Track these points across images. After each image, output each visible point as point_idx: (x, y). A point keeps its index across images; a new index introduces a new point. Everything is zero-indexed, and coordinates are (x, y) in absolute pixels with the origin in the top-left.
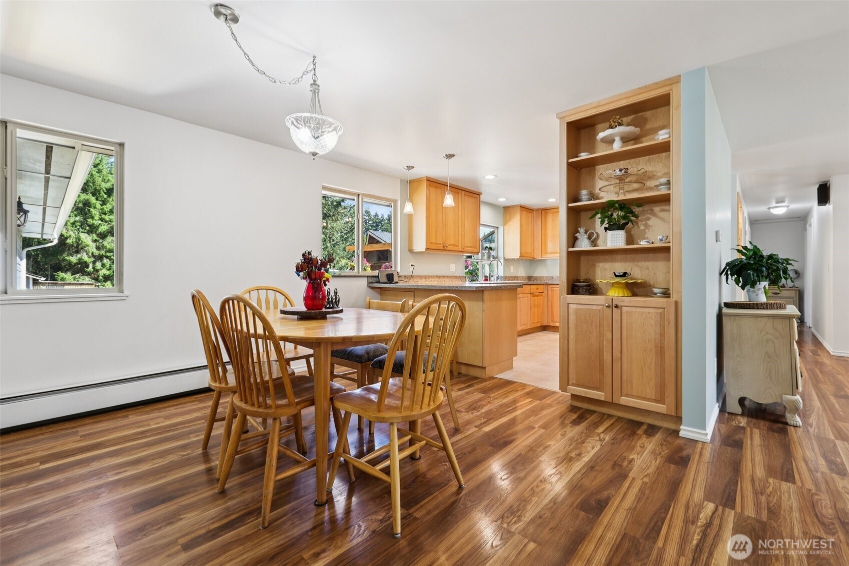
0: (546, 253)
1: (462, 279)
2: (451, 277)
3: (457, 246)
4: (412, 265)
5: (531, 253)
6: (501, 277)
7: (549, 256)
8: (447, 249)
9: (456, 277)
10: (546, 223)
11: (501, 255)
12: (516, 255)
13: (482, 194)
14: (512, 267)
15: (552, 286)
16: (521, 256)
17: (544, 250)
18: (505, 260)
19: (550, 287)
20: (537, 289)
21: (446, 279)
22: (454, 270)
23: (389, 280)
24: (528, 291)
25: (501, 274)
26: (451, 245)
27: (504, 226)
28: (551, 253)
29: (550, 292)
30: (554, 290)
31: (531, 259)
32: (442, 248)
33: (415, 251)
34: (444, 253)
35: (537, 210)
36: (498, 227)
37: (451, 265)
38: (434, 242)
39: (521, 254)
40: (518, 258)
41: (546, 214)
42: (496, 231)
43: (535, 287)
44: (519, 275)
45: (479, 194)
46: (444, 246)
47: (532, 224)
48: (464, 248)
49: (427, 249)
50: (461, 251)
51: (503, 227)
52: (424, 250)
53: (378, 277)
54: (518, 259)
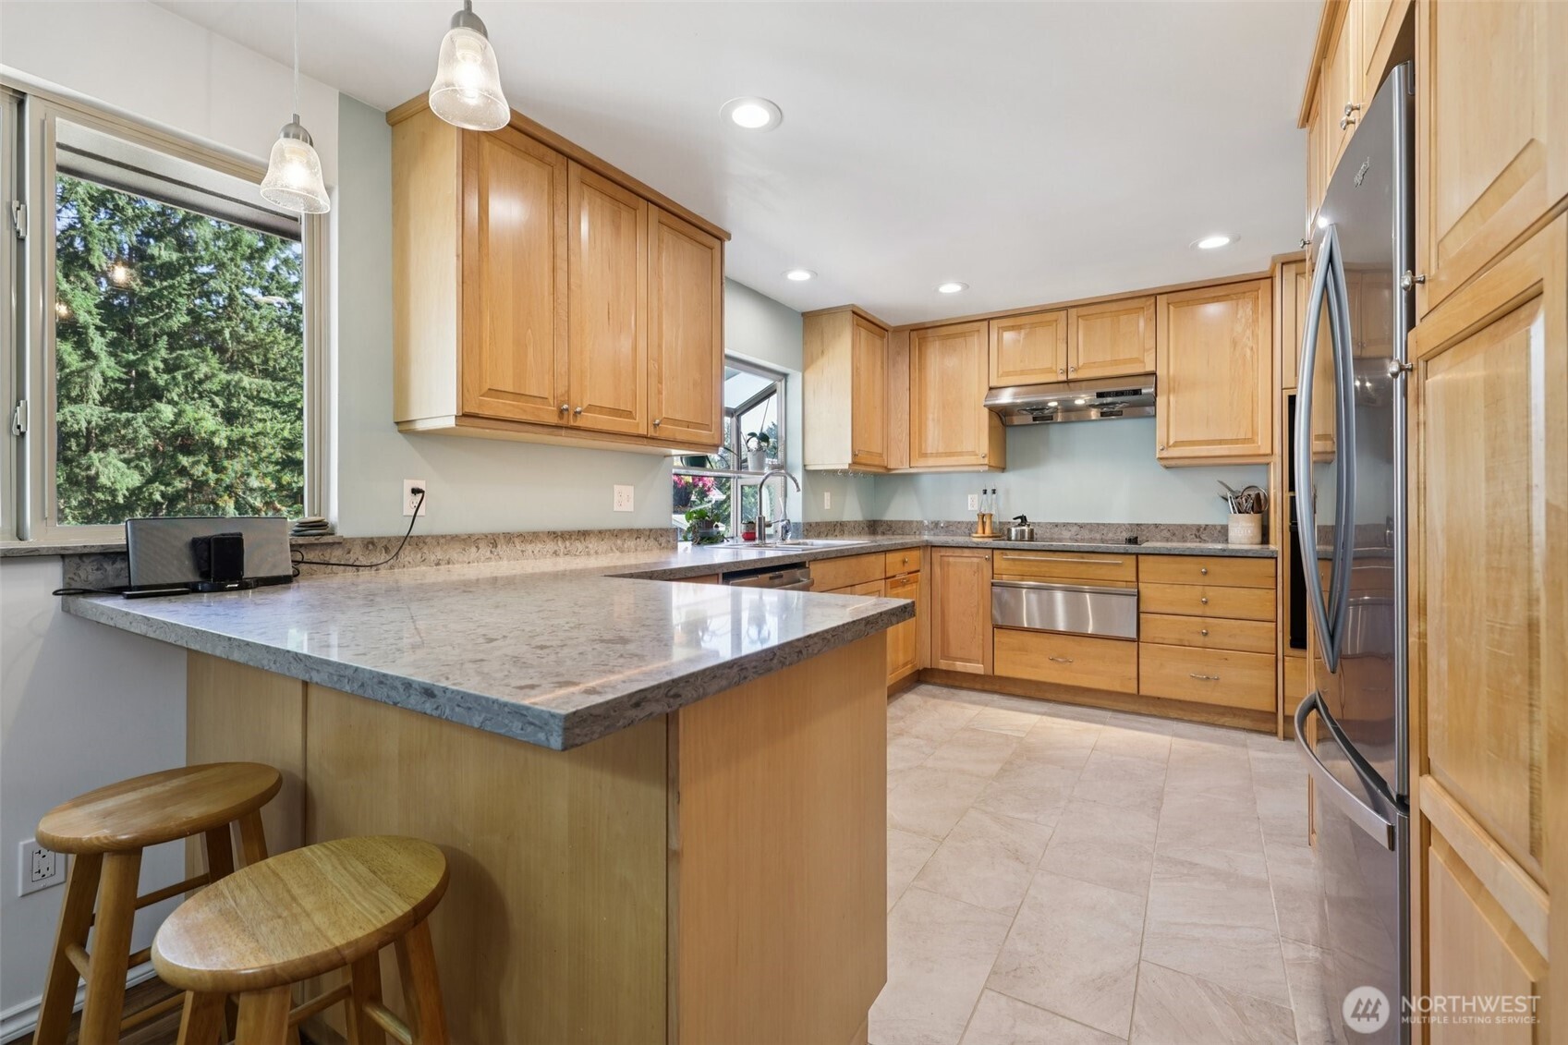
0: (924, 455)
1: (663, 540)
2: (616, 534)
3: (629, 414)
4: (415, 491)
5: (881, 455)
6: (796, 524)
7: (931, 462)
8: (578, 423)
9: (637, 533)
10: (922, 368)
11: (795, 457)
12: (842, 460)
13: (729, 237)
14: (827, 496)
15: (943, 552)
16: (854, 463)
17: (916, 446)
18: (809, 473)
19: (937, 555)
20: (904, 562)
21: (593, 544)
22: (629, 507)
23: (205, 575)
24: (879, 574)
25: (796, 515)
26: (601, 410)
27: (804, 369)
28: (938, 455)
29: (937, 569)
30: (949, 563)
31: (881, 470)
32: (554, 420)
33: (420, 426)
34: (564, 439)
35: (899, 330)
36: (785, 376)
37: (617, 488)
38: (510, 389)
39: (854, 455)
40: (847, 467)
41: (923, 342)
42: (780, 386)
43: (897, 557)
44: (846, 518)
45: (720, 236)
46: (561, 412)
47: (882, 368)
48: (656, 426)
49: (464, 416)
50: (645, 437)
51: (801, 374)
52: (451, 423)
53: (119, 555)
54: (844, 472)
